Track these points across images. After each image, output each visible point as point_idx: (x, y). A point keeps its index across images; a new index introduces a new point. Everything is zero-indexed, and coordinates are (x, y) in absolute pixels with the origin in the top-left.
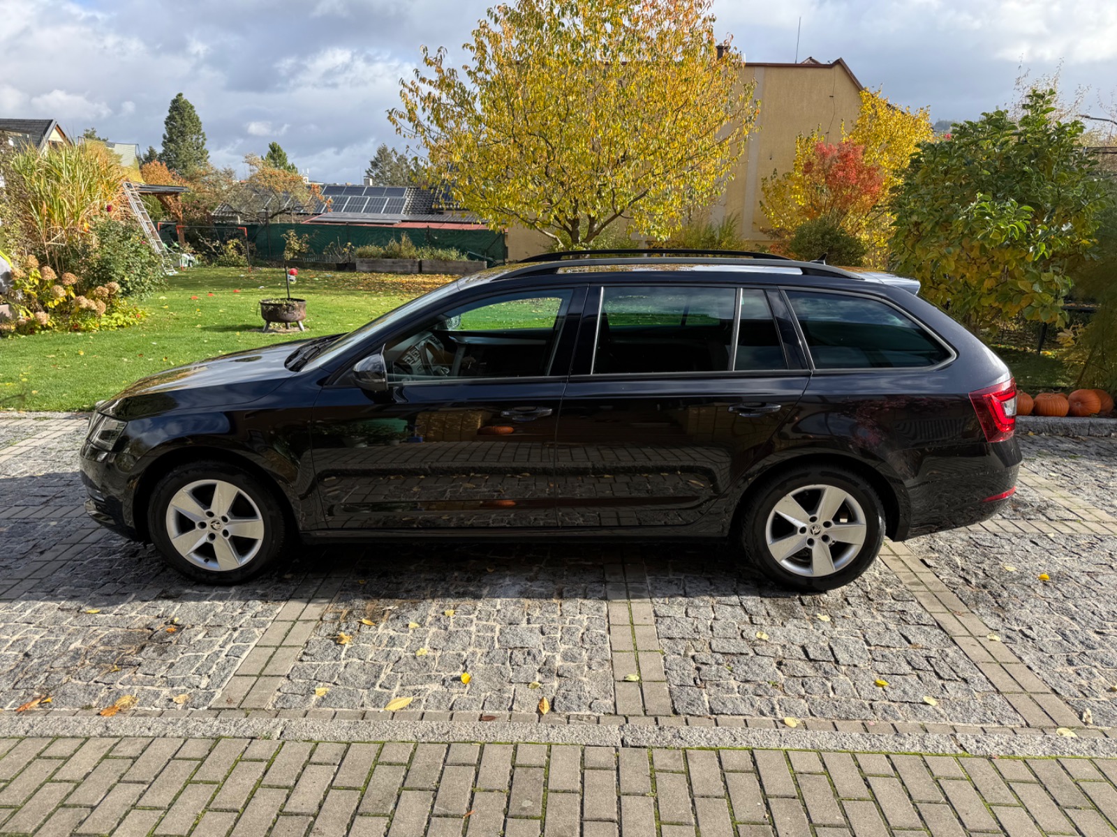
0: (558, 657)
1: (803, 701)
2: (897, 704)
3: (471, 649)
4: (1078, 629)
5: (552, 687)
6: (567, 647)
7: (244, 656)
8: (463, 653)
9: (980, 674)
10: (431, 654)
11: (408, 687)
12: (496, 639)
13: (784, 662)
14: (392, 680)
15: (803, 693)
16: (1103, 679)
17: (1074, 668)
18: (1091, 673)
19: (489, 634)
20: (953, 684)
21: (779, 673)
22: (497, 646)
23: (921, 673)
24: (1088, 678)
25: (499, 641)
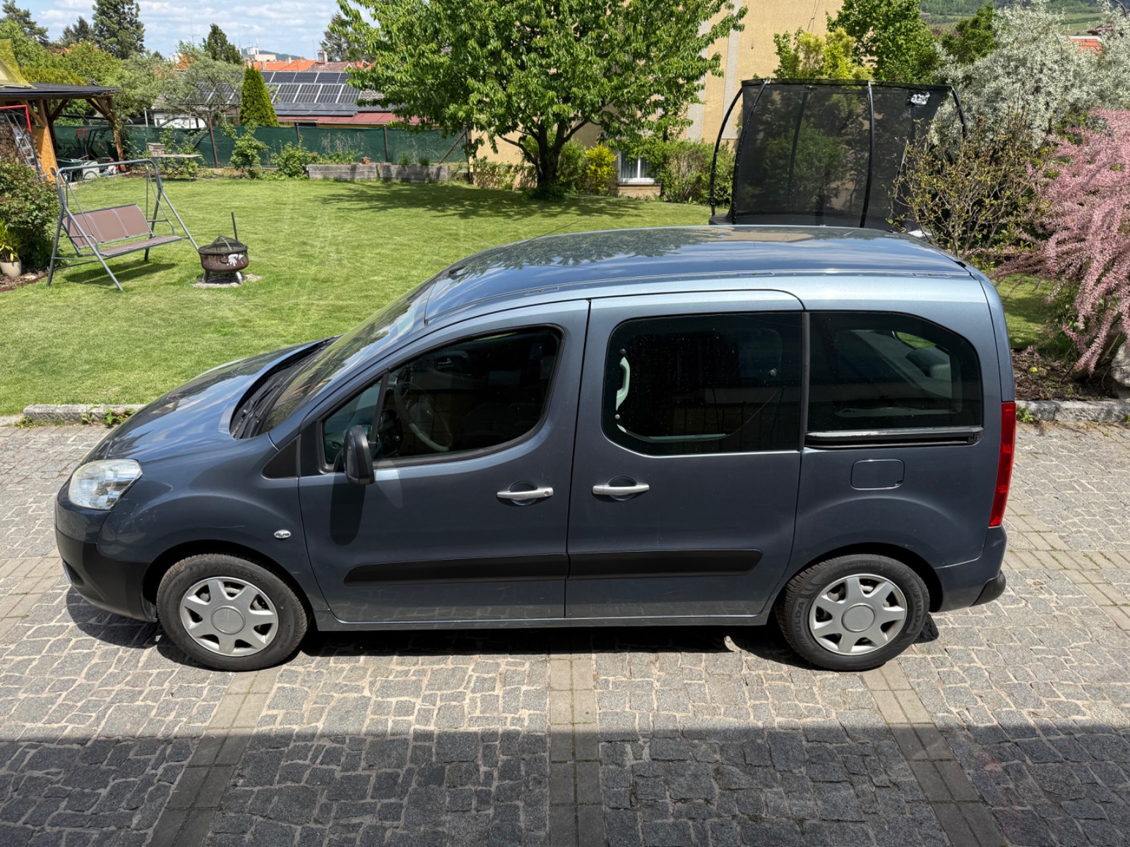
0: (496, 774)
1: (735, 824)
2: (825, 824)
3: (408, 765)
4: (1014, 708)
5: (488, 815)
6: (505, 758)
7: (176, 783)
8: (399, 771)
9: (913, 778)
10: (367, 772)
11: (342, 822)
12: (434, 750)
13: (721, 769)
14: (326, 809)
15: (738, 813)
16: (1031, 780)
17: (1004, 764)
18: (1020, 771)
19: (427, 744)
20: (884, 792)
21: (716, 786)
22: (434, 759)
23: (854, 778)
24: (1016, 779)
25: (437, 754)
